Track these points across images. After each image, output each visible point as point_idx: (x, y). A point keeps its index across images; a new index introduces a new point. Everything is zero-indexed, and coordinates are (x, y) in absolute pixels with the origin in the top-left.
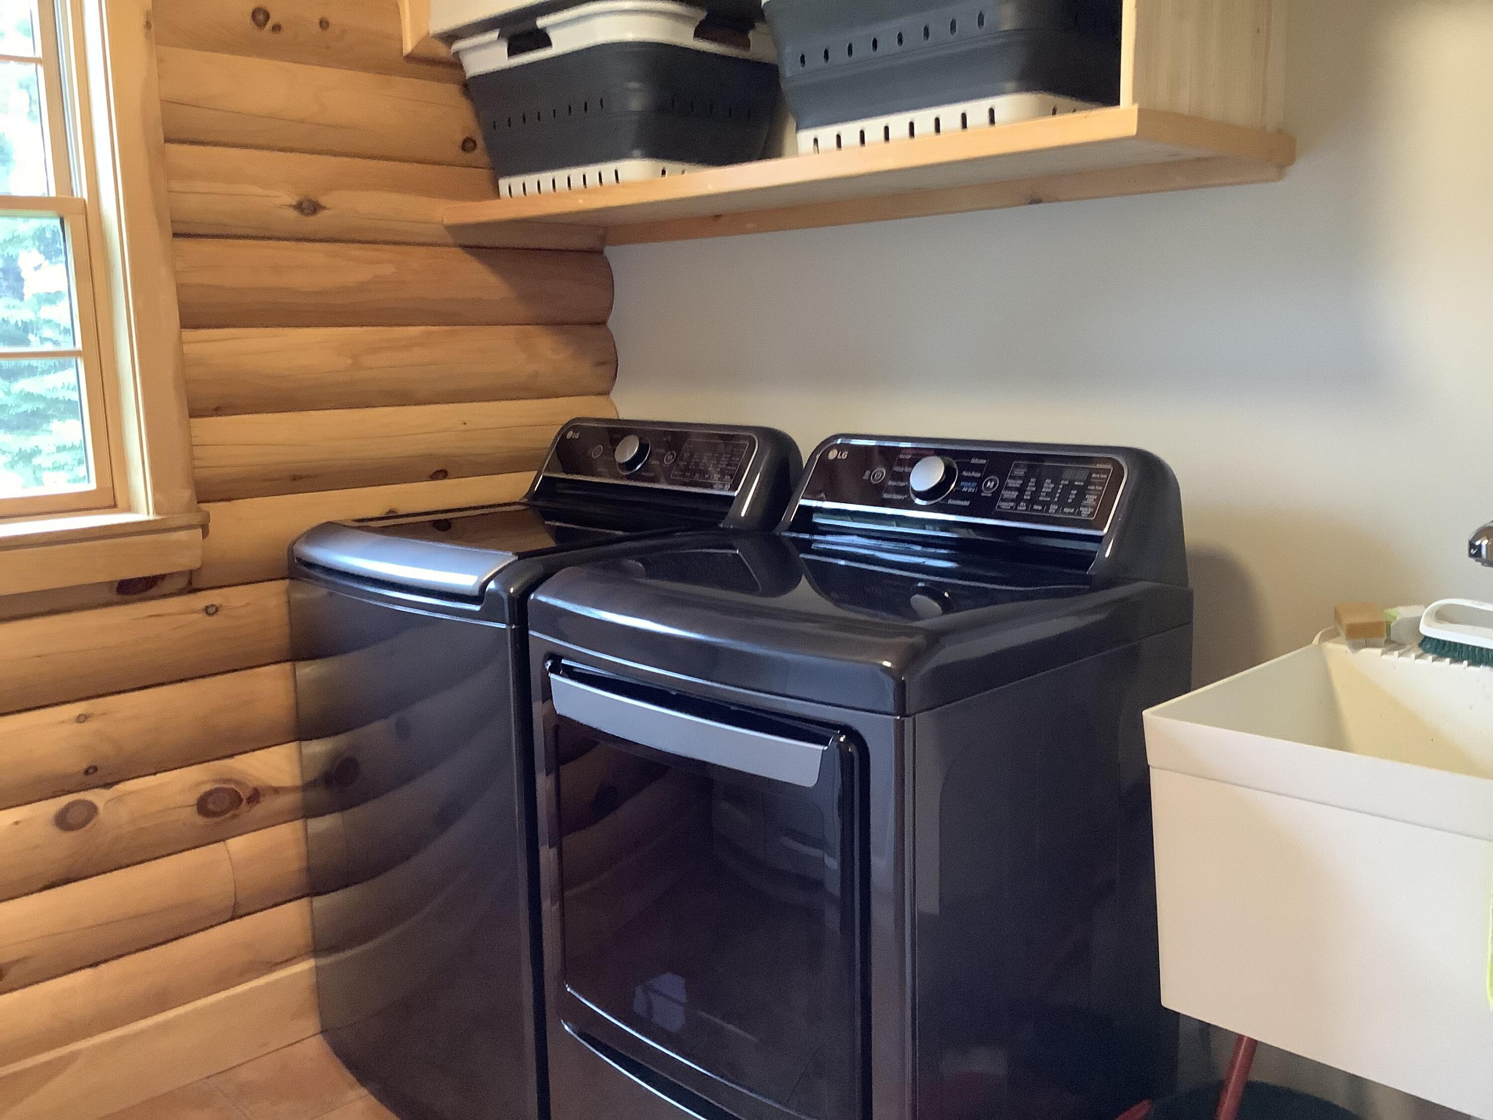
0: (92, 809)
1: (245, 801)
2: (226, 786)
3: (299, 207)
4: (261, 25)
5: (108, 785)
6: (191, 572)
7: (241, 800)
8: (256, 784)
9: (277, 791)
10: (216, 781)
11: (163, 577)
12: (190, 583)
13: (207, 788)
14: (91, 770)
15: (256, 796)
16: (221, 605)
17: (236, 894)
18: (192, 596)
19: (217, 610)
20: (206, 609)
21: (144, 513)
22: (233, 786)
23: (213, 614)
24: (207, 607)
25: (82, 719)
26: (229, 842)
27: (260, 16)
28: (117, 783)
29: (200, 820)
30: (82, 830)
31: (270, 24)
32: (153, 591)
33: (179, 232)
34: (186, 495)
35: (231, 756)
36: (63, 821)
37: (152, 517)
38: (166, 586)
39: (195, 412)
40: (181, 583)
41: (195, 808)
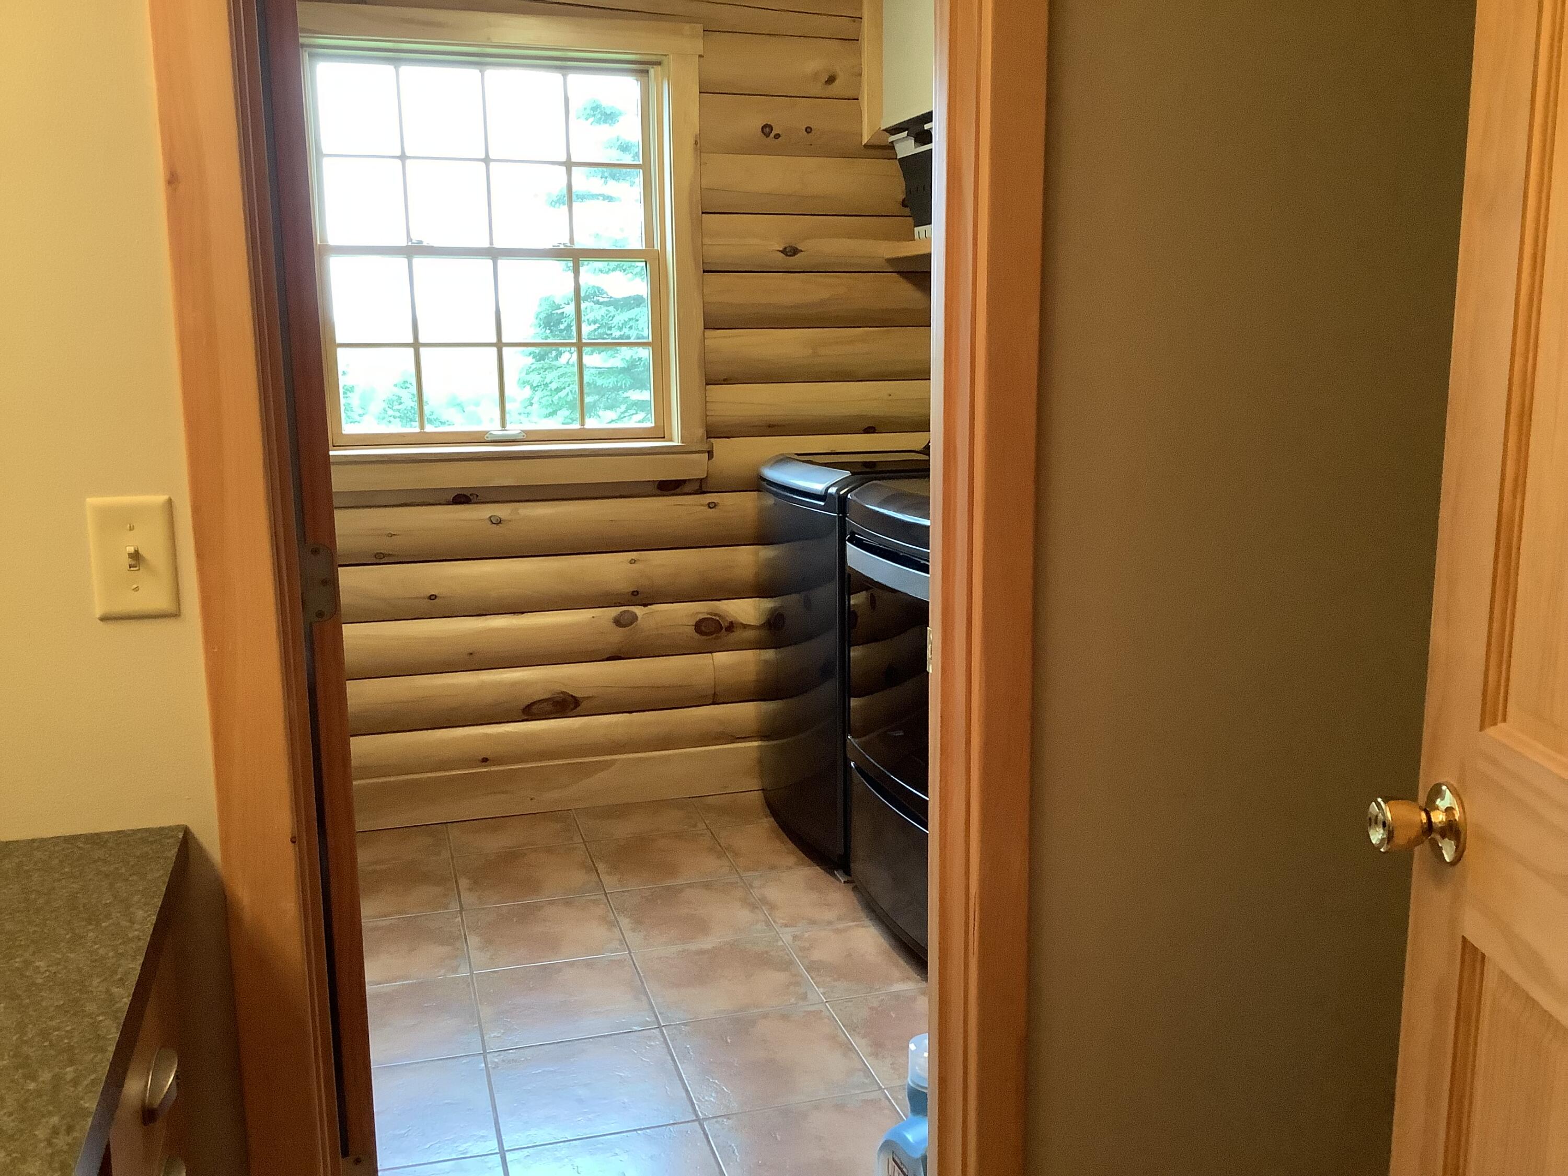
0: (635, 618)
1: (724, 629)
2: (714, 617)
3: (784, 251)
4: (767, 135)
5: (645, 605)
6: (701, 480)
7: (722, 628)
8: (732, 619)
9: (745, 627)
10: (708, 614)
11: (684, 481)
12: (701, 486)
13: (701, 616)
14: (635, 593)
15: (731, 627)
16: (718, 503)
17: (715, 687)
18: (702, 495)
19: (715, 505)
20: (709, 504)
21: (677, 442)
22: (718, 618)
23: (713, 508)
24: (709, 503)
25: (633, 562)
26: (714, 654)
27: (767, 129)
28: (651, 604)
29: (697, 636)
30: (627, 628)
31: (772, 135)
32: (678, 491)
33: (706, 269)
34: (700, 432)
35: (719, 600)
36: (618, 622)
37: (680, 444)
38: (687, 488)
39: (710, 381)
40: (696, 486)
41: (694, 627)
